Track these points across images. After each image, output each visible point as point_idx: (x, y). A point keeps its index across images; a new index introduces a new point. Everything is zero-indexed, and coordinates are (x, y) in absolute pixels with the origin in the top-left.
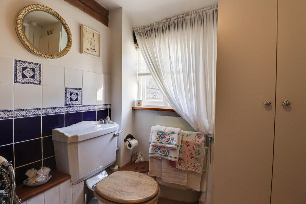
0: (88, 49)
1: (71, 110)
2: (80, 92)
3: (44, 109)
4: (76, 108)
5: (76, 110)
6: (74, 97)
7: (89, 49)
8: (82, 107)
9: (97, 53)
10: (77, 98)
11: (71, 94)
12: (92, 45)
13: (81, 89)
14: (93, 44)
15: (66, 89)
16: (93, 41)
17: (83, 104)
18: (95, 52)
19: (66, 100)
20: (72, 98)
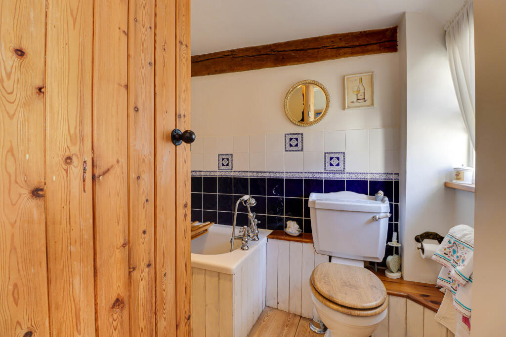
0: (353, 102)
1: (331, 176)
2: (342, 156)
3: (305, 173)
4: (338, 175)
5: (338, 177)
6: (335, 162)
7: (355, 101)
8: (345, 175)
9: (368, 102)
10: (339, 163)
11: (331, 159)
12: (359, 95)
13: (344, 153)
14: (362, 91)
15: (326, 153)
16: (361, 88)
17: (346, 171)
18: (365, 101)
19: (325, 165)
20: (332, 163)
